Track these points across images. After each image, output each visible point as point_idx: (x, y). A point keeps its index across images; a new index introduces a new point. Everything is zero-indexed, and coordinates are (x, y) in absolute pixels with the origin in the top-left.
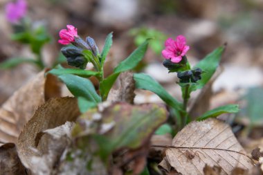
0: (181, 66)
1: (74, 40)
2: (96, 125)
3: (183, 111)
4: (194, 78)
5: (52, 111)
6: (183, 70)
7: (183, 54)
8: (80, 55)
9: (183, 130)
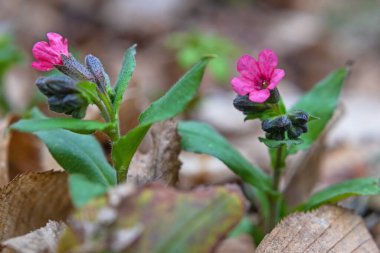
0: (268, 108)
1: (61, 62)
2: (104, 233)
3: (273, 193)
4: (294, 130)
5: (22, 199)
6: (271, 116)
7: (271, 86)
8: (72, 92)
9: (274, 231)
